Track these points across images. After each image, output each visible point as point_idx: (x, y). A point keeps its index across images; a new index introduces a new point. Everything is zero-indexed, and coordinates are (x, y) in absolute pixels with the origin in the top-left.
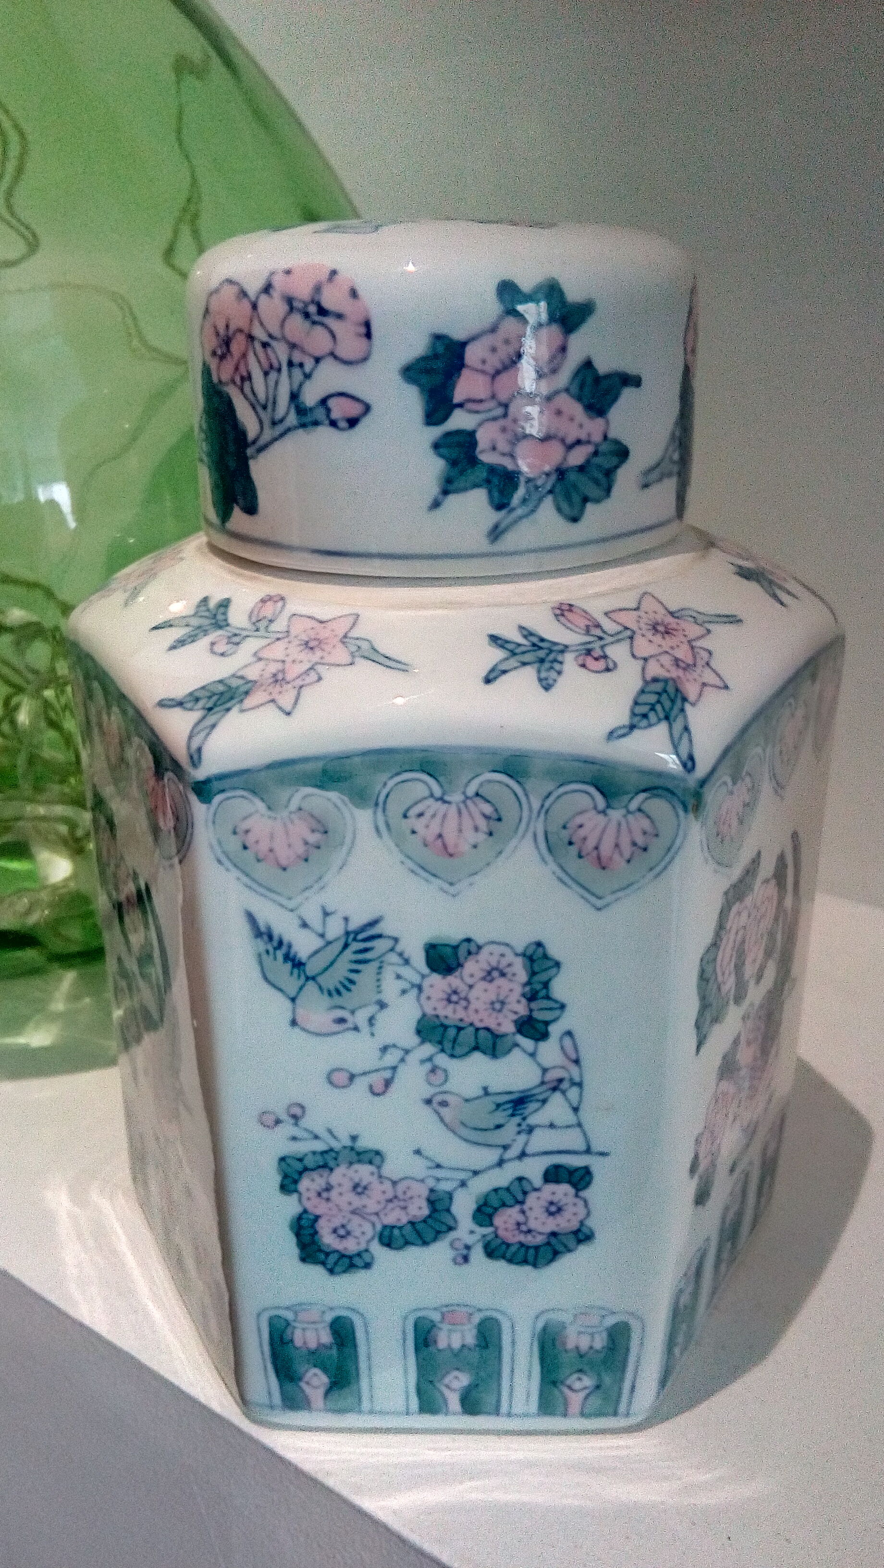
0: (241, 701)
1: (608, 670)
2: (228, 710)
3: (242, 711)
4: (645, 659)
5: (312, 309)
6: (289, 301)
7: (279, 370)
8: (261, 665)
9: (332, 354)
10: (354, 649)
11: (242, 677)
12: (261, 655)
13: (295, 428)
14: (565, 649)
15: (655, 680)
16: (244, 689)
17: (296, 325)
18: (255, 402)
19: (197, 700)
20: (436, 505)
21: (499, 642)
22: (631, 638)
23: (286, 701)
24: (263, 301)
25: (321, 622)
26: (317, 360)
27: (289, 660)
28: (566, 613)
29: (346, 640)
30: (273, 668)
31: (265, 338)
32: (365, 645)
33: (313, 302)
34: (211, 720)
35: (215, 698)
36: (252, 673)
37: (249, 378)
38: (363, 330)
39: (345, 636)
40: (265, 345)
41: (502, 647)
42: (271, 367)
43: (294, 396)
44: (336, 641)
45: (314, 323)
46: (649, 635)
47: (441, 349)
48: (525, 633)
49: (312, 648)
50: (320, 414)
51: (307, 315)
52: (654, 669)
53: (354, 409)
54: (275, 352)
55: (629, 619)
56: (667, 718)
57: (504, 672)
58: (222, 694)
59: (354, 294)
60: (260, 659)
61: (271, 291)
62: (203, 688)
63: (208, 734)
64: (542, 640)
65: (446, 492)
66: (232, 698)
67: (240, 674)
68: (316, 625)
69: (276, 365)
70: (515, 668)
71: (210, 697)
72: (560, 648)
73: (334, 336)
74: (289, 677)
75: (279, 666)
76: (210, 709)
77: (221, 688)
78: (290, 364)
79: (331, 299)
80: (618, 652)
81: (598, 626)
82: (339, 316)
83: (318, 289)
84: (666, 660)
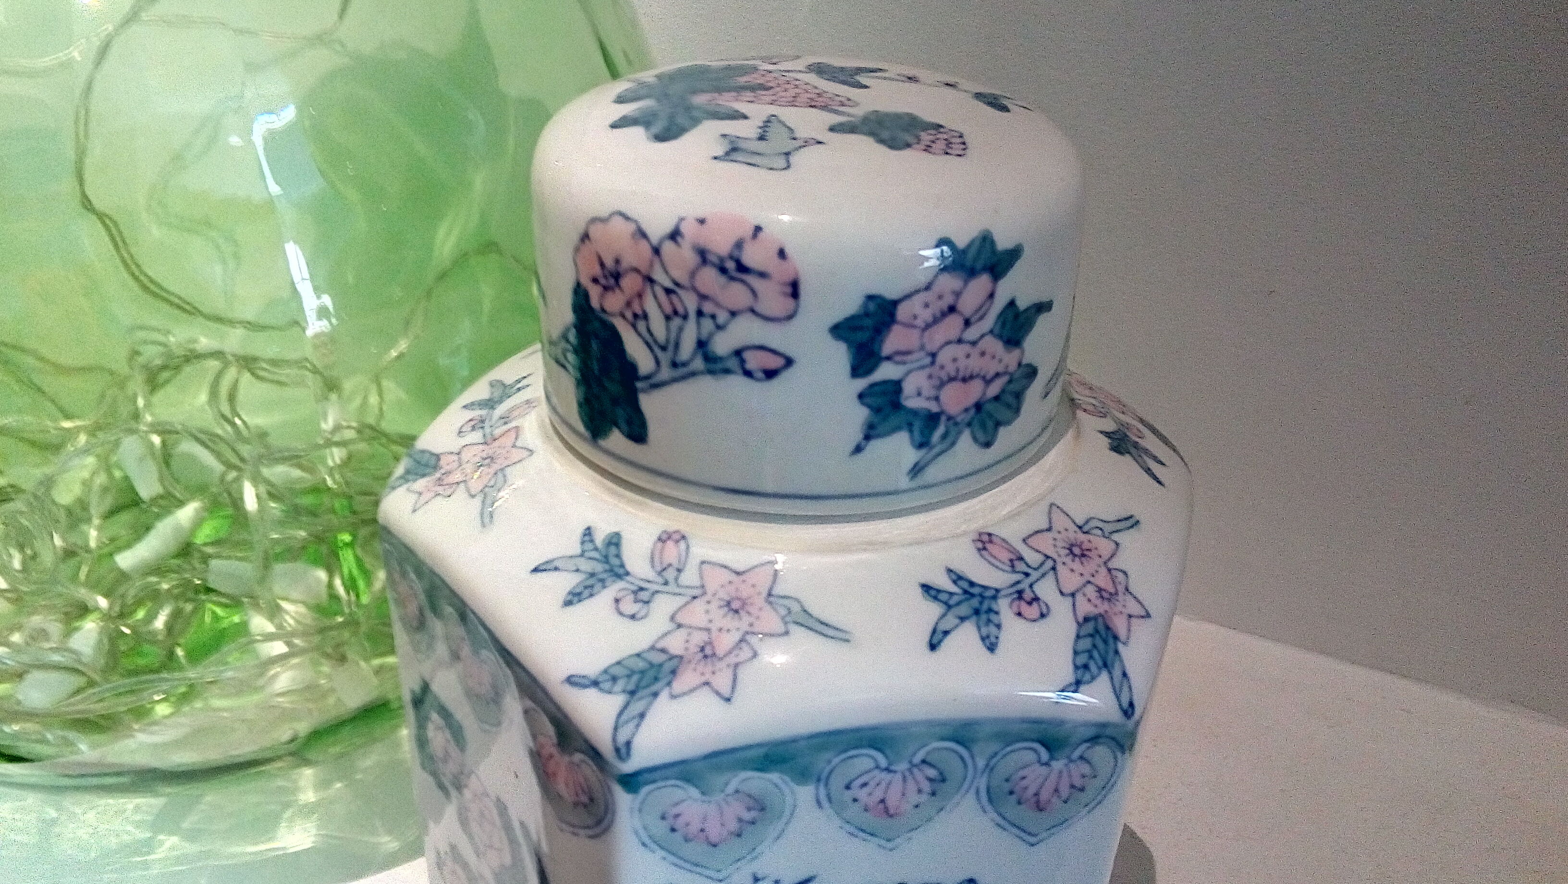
0: (669, 684)
1: (1043, 616)
2: (655, 695)
3: (673, 697)
4: (1073, 595)
5: (730, 265)
6: (703, 254)
7: (685, 317)
8: (681, 634)
9: (753, 311)
10: (783, 612)
11: (663, 651)
12: (679, 619)
13: (702, 373)
14: (996, 593)
15: (1086, 619)
16: (668, 666)
17: (709, 279)
18: (650, 341)
19: (614, 679)
20: (858, 449)
21: (933, 593)
22: (1054, 569)
23: (722, 681)
24: (668, 248)
25: (738, 573)
26: (733, 314)
27: (714, 627)
28: (988, 546)
29: (772, 599)
30: (699, 638)
31: (669, 284)
32: (796, 608)
33: (731, 257)
34: (637, 707)
35: (635, 678)
36: (675, 644)
37: (645, 317)
38: (789, 290)
39: (770, 595)
40: (668, 291)
41: (935, 598)
42: (676, 313)
43: (702, 344)
44: (760, 601)
45: (732, 279)
46: (1068, 560)
47: (872, 306)
48: (954, 577)
49: (736, 611)
50: (733, 363)
51: (723, 270)
52: (1085, 608)
53: (774, 362)
54: (681, 301)
55: (1045, 543)
56: (1105, 665)
57: (946, 633)
58: (643, 672)
59: (782, 254)
60: (679, 626)
61: (679, 239)
62: (619, 663)
63: (638, 726)
64: (972, 584)
65: (867, 438)
66: (656, 679)
67: (659, 645)
68: (733, 577)
69: (680, 310)
70: (957, 626)
71: (629, 676)
72: (992, 592)
73: (754, 293)
74: (720, 652)
75: (704, 636)
76: (632, 693)
77: (641, 665)
78: (700, 313)
79: (752, 257)
80: (1046, 589)
81: (1021, 559)
82: (763, 275)
83: (739, 245)
84: (1090, 590)
